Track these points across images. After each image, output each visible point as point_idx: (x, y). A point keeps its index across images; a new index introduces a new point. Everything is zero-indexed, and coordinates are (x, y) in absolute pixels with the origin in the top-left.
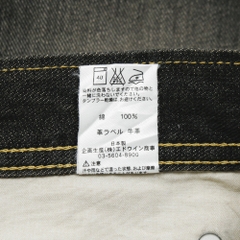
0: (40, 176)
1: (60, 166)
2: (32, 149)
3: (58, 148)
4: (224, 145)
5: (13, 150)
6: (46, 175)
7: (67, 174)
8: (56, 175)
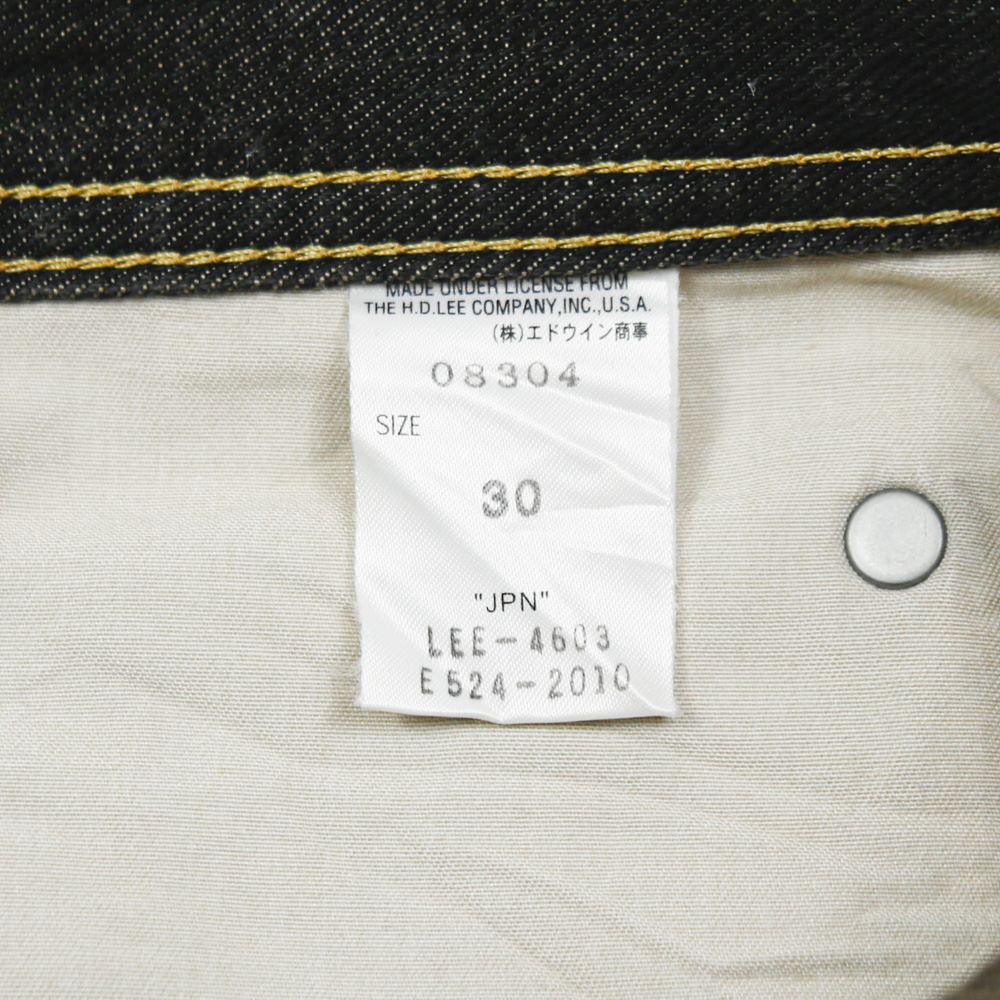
0: (203, 291)
1: (281, 253)
2: (166, 185)
3: (273, 180)
4: (941, 149)
5: (93, 189)
6: (223, 290)
7: (310, 285)
8: (266, 288)
